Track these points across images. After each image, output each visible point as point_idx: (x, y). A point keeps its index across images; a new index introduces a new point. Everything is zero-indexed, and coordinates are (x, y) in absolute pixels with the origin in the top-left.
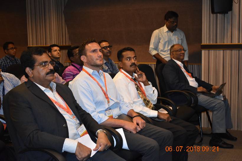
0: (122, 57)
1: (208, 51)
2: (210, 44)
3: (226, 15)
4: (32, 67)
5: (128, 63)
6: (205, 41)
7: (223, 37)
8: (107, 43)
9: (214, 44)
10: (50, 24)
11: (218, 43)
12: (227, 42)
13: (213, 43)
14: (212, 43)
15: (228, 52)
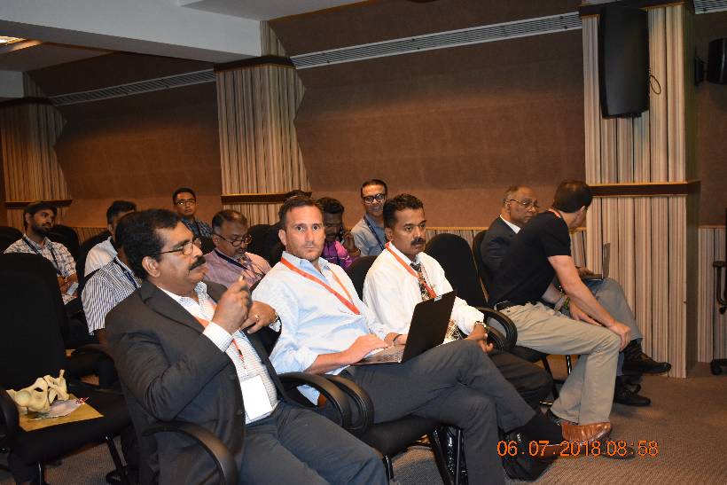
1: (599, 201)
2: (603, 185)
3: (636, 119)
4: (156, 255)
5: (408, 237)
6: (592, 179)
7: (632, 169)
9: (613, 184)
11: (622, 183)
12: (641, 180)
13: (609, 182)
14: (607, 181)
15: (644, 202)
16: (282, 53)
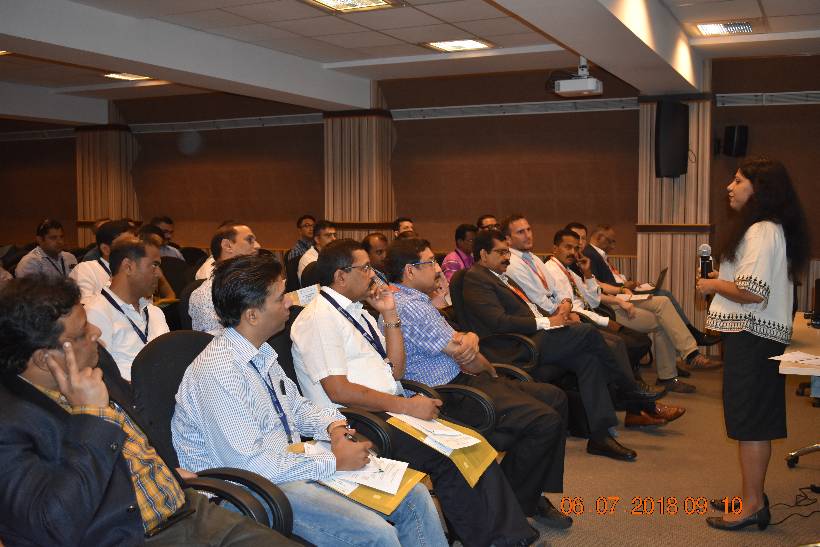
0: (562, 241)
1: (647, 235)
2: (651, 224)
4: (488, 250)
5: (566, 252)
6: (643, 220)
8: (493, 219)
9: (658, 224)
10: (370, 176)
11: (664, 223)
12: (678, 222)
13: (655, 222)
15: (679, 237)
16: (385, 107)
